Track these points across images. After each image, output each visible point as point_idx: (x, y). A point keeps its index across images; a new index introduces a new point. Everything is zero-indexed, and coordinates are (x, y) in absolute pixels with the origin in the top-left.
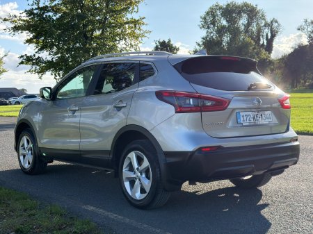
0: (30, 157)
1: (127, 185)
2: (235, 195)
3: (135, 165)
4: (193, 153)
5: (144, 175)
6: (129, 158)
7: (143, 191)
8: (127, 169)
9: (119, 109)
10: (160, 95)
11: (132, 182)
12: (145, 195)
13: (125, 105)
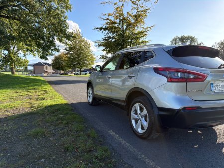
0: (91, 98)
1: (133, 122)
2: (199, 131)
3: (139, 111)
4: (179, 110)
5: (144, 119)
6: (135, 107)
7: (142, 128)
8: (134, 112)
9: (131, 77)
10: (157, 70)
11: (137, 121)
12: (144, 131)
13: (134, 75)
